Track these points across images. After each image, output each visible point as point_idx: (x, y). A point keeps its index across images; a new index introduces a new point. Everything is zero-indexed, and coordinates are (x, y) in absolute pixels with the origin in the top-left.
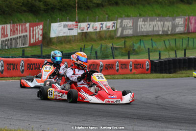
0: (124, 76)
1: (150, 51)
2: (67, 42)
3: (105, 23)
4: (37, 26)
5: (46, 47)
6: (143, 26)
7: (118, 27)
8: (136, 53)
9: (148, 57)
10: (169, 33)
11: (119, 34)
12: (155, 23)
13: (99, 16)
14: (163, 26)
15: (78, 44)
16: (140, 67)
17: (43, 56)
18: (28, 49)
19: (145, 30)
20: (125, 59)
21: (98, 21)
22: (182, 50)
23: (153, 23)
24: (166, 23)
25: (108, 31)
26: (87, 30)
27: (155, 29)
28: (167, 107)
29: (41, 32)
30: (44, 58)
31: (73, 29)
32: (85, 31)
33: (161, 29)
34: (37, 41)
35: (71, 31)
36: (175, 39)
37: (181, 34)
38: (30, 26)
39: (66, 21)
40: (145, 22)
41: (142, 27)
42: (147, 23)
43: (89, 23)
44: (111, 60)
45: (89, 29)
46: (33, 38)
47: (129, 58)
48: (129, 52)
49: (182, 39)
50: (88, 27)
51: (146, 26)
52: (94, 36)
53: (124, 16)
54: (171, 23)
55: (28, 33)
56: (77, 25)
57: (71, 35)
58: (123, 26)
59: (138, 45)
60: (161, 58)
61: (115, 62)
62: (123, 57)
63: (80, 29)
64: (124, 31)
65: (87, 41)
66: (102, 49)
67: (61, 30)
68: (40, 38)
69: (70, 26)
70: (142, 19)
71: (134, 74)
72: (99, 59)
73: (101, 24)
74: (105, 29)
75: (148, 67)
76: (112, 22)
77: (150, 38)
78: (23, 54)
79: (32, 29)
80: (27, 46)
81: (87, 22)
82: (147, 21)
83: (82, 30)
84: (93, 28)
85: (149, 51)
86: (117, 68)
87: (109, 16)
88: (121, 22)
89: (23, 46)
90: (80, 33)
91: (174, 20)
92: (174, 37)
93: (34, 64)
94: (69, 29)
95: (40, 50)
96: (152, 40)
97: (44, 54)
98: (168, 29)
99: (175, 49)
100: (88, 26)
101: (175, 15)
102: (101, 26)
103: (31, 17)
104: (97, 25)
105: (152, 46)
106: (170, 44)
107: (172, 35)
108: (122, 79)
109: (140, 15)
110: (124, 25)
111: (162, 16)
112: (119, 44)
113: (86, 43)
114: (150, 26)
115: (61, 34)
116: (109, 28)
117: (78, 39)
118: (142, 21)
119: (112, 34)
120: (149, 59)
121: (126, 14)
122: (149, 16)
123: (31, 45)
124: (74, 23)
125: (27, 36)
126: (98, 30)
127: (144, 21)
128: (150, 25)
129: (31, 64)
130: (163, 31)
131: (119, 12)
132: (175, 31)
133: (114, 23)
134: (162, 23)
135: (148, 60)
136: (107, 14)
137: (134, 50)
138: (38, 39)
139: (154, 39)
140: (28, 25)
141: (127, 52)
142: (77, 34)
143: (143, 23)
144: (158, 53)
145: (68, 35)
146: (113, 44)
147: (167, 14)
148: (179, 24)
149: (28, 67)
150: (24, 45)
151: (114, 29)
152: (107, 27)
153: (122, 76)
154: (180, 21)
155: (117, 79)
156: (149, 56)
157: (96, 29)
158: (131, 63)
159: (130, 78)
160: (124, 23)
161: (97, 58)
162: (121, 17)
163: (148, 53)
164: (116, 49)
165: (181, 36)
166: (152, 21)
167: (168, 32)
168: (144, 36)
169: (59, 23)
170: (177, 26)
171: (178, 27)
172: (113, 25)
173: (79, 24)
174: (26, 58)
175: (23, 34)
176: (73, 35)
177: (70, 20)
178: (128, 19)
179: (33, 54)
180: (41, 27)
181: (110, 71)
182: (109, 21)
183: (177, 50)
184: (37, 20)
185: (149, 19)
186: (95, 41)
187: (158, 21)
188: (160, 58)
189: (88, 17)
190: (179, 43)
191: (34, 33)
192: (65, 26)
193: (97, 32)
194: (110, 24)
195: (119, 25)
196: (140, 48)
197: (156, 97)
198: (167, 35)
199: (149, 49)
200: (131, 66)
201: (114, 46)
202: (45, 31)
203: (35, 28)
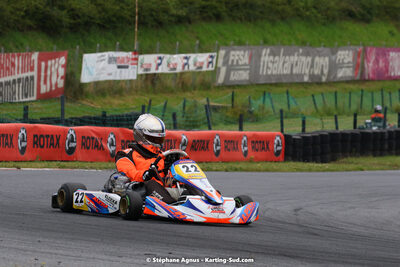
0: (230, 164)
1: (284, 115)
2: (116, 93)
3: (193, 56)
4: (55, 58)
5: (71, 101)
6: (270, 65)
7: (220, 64)
8: (256, 119)
9: (279, 129)
10: (324, 79)
11: (221, 80)
12: (296, 58)
13: (181, 42)
14: (312, 66)
15: (137, 97)
16: (263, 148)
17: (66, 121)
18: (35, 105)
19: (274, 72)
20: (232, 131)
21: (180, 53)
22: (348, 115)
23: (292, 58)
24: (317, 59)
25: (198, 73)
26: (157, 69)
27: (294, 72)
28: (316, 232)
29: (62, 72)
30: (68, 125)
31: (127, 67)
32: (153, 71)
33: (307, 72)
34: (54, 88)
35: (123, 70)
36: (336, 93)
37: (348, 82)
38: (40, 60)
39: (114, 50)
40: (274, 56)
41: (268, 67)
42: (279, 59)
43: (161, 55)
44: (204, 132)
45: (160, 67)
46: (45, 82)
47: (241, 129)
48: (241, 116)
49: (350, 93)
50: (159, 64)
51: (277, 63)
52: (170, 83)
53: (232, 43)
54: (327, 59)
55: (35, 73)
56: (136, 59)
57: (123, 78)
58: (230, 63)
59: (260, 102)
60: (308, 130)
61: (213, 137)
62: (229, 127)
63: (142, 66)
64: (232, 73)
65: (155, 93)
66: (187, 108)
67: (103, 69)
68: (61, 84)
69: (123, 61)
70: (268, 51)
71: (251, 161)
72: (181, 128)
73: (186, 58)
74: (192, 68)
75: (279, 148)
76: (208, 55)
77: (285, 89)
78: (26, 115)
79: (43, 64)
80: (34, 98)
81: (156, 53)
82: (279, 55)
83: (147, 70)
84: (168, 65)
85: (282, 116)
86: (216, 149)
87: (201, 42)
88: (227, 56)
89: (25, 100)
90: (141, 75)
91: (334, 53)
92: (334, 89)
93: (48, 136)
94: (119, 67)
95: (59, 107)
96: (287, 93)
97: (67, 117)
98: (322, 71)
99: (335, 113)
100: (159, 61)
101: (336, 44)
102: (185, 61)
103: (42, 40)
104: (178, 60)
105: (289, 106)
106: (324, 102)
107: (329, 83)
108: (226, 171)
109: (266, 42)
110: (233, 61)
111: (311, 45)
112: (220, 100)
113: (153, 96)
114: (286, 65)
115: (103, 77)
116: (201, 67)
117: (137, 87)
118: (269, 55)
119: (208, 79)
120: (282, 131)
121: (237, 39)
122: (284, 45)
123: (43, 98)
124: (130, 54)
125: (32, 78)
126: (179, 69)
127: (273, 54)
128: (284, 63)
129: (41, 136)
130: (312, 76)
131: (222, 35)
132: (335, 77)
133: (211, 57)
134: (309, 59)
135: (279, 133)
136: (198, 38)
137: (251, 112)
138: (56, 84)
139: (292, 90)
140: (35, 56)
141: (238, 117)
142: (135, 78)
143: (271, 58)
144: (300, 120)
145: (118, 78)
146: (208, 100)
147: (320, 42)
148: (343, 63)
149: (35, 143)
150: (26, 97)
151: (211, 68)
152: (198, 65)
153: (225, 166)
154: (345, 56)
155: (216, 170)
156: (282, 125)
157: (175, 69)
158: (245, 138)
159: (241, 170)
160: (231, 58)
161: (175, 127)
162: (227, 45)
163: (279, 121)
164: (216, 109)
165: (347, 86)
166: (289, 55)
167: (321, 78)
168: (271, 84)
169: (99, 54)
170: (341, 65)
171: (341, 68)
172: (210, 60)
173: (141, 57)
174: (31, 122)
175: (25, 75)
176: (127, 78)
177: (122, 49)
178: (240, 50)
179: (45, 116)
180: (63, 60)
181: (202, 155)
182: (201, 52)
183: (339, 114)
184: (55, 47)
185: (282, 51)
186: (172, 92)
187: (302, 55)
188: (304, 130)
189: (158, 43)
190: (343, 101)
191: (49, 73)
192: (111, 60)
193: (176, 74)
194: (203, 58)
195: (221, 61)
196: (263, 108)
197: (296, 210)
198: (320, 84)
199: (281, 111)
200: (245, 146)
201: (212, 104)
202: (70, 69)
203: (49, 63)
